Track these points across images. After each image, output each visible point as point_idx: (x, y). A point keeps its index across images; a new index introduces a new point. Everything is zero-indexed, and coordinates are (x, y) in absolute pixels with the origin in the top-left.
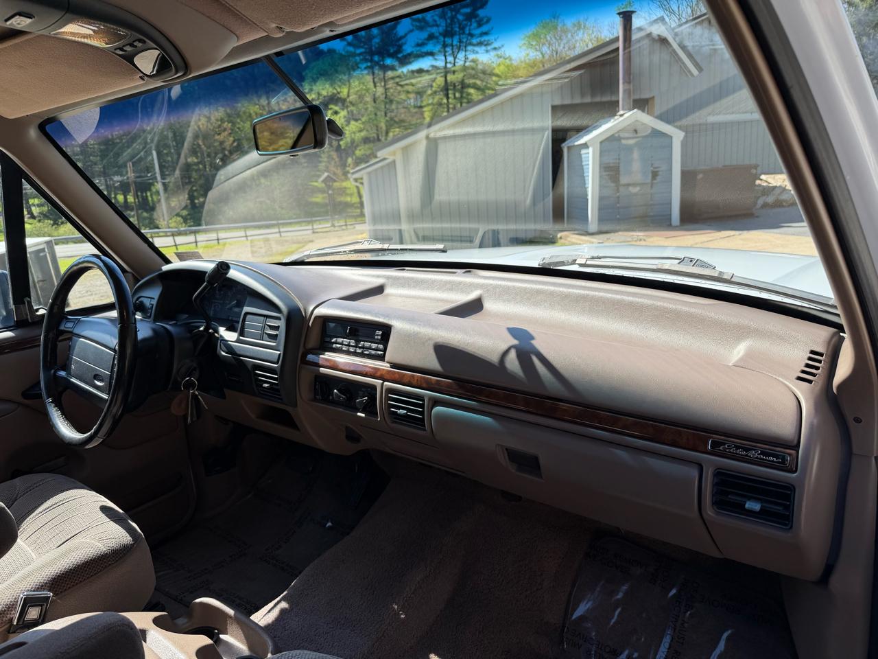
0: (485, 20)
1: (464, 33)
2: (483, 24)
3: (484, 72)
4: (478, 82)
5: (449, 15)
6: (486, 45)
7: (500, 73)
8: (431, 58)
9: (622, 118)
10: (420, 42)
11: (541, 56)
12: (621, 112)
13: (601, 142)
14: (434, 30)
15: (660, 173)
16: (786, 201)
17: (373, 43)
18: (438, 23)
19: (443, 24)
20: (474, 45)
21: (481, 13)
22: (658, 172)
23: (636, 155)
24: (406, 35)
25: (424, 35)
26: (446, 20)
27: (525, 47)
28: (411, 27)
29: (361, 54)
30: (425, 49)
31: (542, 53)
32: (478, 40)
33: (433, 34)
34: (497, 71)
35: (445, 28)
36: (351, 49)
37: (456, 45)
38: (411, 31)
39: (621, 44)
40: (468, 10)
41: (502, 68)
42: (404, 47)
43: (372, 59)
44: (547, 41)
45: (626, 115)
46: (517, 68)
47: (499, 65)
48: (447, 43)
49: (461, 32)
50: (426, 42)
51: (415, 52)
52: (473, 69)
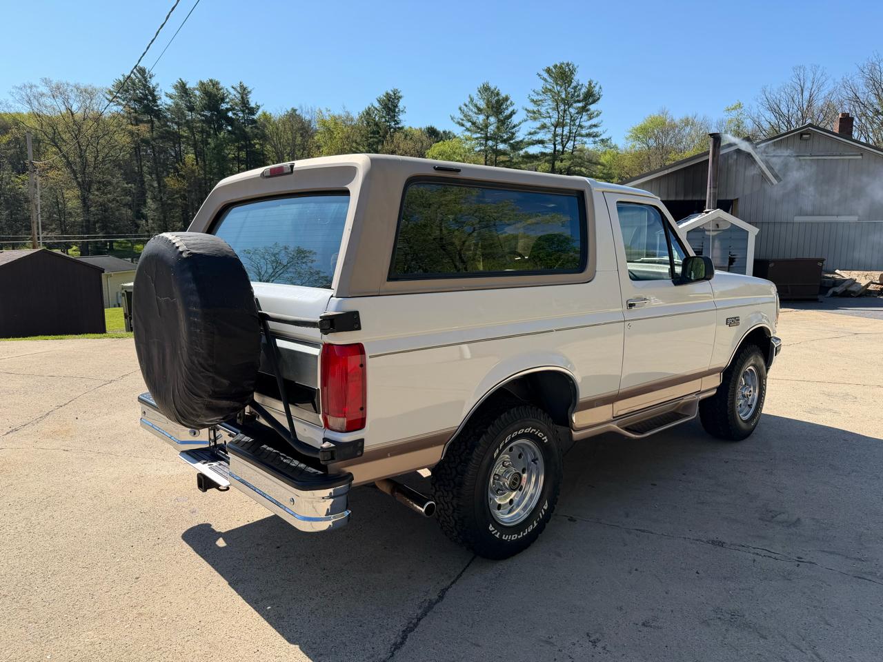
0: (595, 114)
1: (574, 125)
2: (593, 117)
3: (590, 161)
4: (583, 169)
5: (562, 108)
6: (594, 137)
7: (605, 162)
8: (541, 145)
9: (706, 215)
10: (533, 130)
11: (647, 148)
12: (707, 210)
13: (688, 232)
14: (547, 121)
15: (736, 260)
16: (854, 292)
17: (489, 131)
18: (551, 114)
19: (556, 116)
20: (582, 136)
21: (592, 107)
22: (734, 258)
23: (717, 244)
24: (520, 123)
25: (538, 124)
26: (559, 113)
27: (631, 139)
28: (526, 117)
29: (477, 138)
30: (536, 137)
31: (648, 146)
32: (587, 131)
33: (545, 124)
34: (602, 160)
35: (557, 120)
36: (468, 134)
37: (566, 135)
38: (525, 121)
39: (710, 157)
40: (580, 105)
41: (608, 157)
42: (517, 135)
43: (486, 143)
44: (654, 134)
45: (710, 213)
46: (623, 158)
47: (605, 153)
48: (557, 133)
49: (572, 123)
50: (538, 130)
51: (526, 140)
52: (580, 158)
